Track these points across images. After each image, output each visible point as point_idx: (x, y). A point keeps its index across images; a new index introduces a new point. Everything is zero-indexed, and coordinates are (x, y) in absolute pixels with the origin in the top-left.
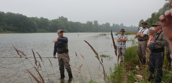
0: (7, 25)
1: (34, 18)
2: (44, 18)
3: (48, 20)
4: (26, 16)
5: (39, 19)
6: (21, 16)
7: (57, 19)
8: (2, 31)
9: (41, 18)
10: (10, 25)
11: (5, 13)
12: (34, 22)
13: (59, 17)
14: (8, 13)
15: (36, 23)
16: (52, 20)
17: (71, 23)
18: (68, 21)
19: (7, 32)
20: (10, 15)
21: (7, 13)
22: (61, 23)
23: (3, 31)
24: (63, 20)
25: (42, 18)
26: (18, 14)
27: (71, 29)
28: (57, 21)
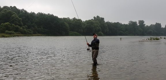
0: (38, 27)
1: (66, 18)
2: (77, 19)
3: (82, 21)
4: (57, 17)
5: (71, 20)
6: (52, 16)
7: (92, 20)
8: (32, 34)
9: (73, 18)
10: (41, 27)
11: (35, 14)
12: (66, 23)
13: (94, 17)
14: (39, 13)
15: (67, 25)
16: (86, 21)
17: (108, 23)
18: (104, 21)
19: (37, 35)
20: (41, 15)
21: (38, 14)
22: (96, 25)
23: (34, 34)
24: (99, 20)
25: (74, 19)
26: (49, 14)
27: (108, 31)
28: (92, 22)
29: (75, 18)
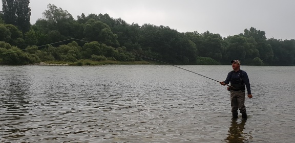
0: (143, 50)
1: (191, 33)
2: (212, 33)
3: (221, 38)
4: (176, 31)
5: (201, 36)
6: (168, 29)
7: (241, 35)
8: (133, 61)
9: (205, 33)
10: (147, 50)
11: (140, 27)
12: (191, 42)
13: (246, 31)
14: (146, 25)
15: (194, 45)
16: (229, 37)
17: (273, 41)
18: (265, 38)
19: (141, 62)
20: (149, 28)
21: (143, 26)
22: (248, 44)
23: (136, 60)
24: (255, 36)
25: (207, 34)
26: (162, 26)
27: (273, 56)
28: (241, 39)
29: (208, 32)
